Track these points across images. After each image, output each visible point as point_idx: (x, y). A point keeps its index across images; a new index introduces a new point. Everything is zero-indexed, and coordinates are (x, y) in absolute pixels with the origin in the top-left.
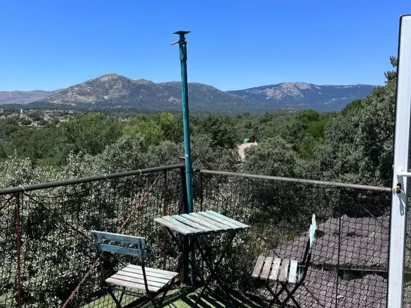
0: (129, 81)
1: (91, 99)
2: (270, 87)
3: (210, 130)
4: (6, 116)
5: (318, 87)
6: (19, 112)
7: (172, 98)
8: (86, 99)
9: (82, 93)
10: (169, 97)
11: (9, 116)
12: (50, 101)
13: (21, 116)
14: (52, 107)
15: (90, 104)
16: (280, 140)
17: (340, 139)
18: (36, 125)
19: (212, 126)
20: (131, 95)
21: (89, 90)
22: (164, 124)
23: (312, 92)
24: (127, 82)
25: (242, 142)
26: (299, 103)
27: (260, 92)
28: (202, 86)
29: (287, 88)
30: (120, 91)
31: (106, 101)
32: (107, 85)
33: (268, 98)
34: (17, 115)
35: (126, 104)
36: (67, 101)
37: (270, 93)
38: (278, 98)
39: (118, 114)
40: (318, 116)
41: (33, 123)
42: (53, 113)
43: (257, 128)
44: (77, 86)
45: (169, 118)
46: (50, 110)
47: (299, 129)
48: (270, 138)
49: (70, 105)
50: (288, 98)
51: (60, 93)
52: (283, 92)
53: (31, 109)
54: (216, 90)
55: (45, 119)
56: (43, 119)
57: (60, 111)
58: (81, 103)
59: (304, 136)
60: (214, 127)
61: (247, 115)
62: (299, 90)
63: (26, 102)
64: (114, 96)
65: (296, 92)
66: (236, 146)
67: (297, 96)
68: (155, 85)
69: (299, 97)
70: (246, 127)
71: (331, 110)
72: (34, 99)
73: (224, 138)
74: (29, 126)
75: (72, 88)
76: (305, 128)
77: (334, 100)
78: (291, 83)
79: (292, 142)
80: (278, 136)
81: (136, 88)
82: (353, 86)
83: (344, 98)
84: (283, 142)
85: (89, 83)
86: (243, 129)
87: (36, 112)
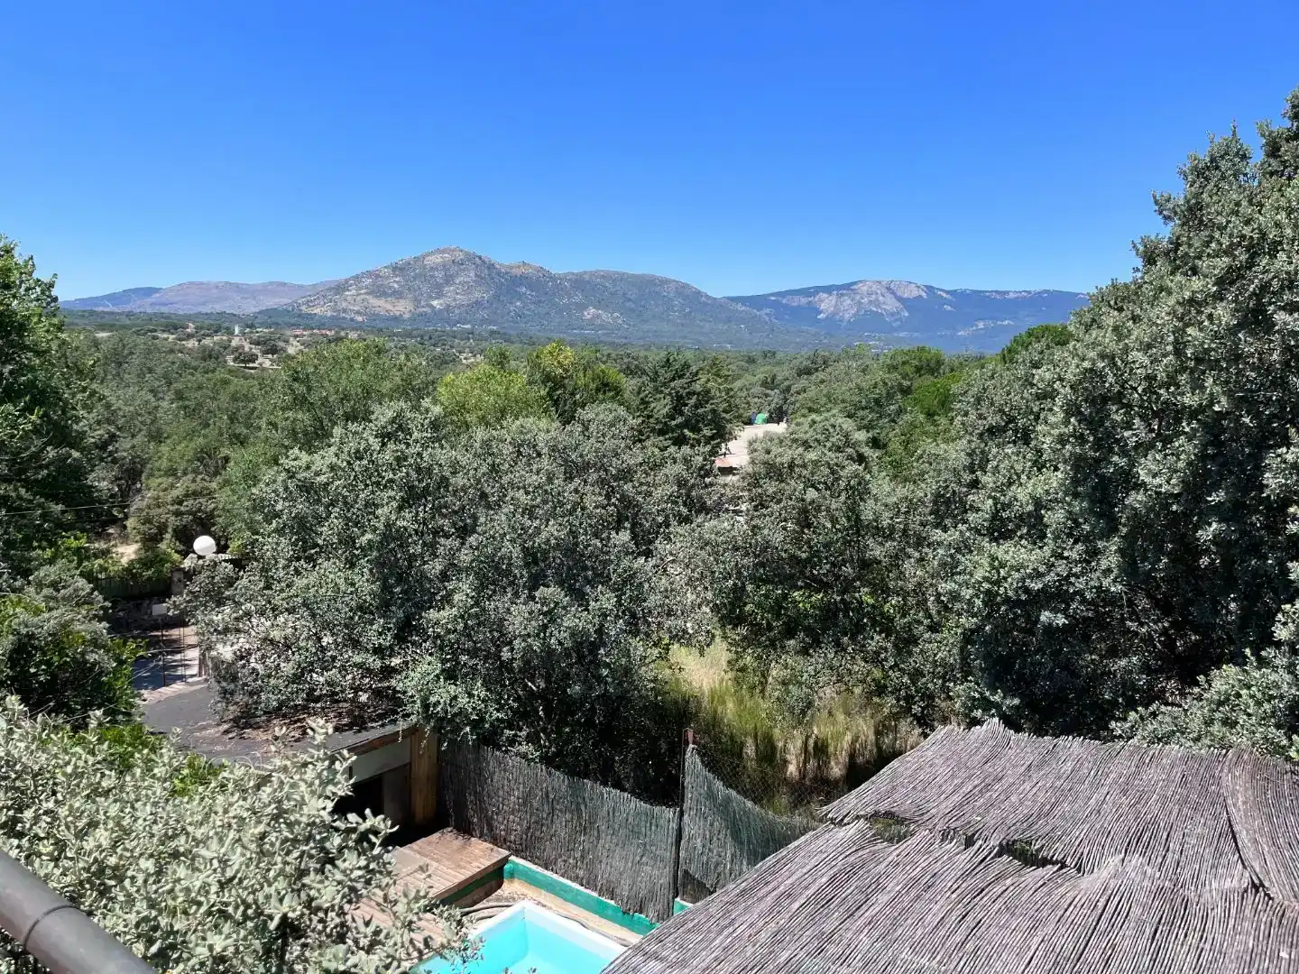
0: (491, 266)
1: (403, 308)
2: (828, 290)
3: (667, 391)
4: (200, 341)
5: (945, 295)
6: (230, 332)
7: (592, 310)
8: (389, 307)
9: (380, 291)
10: (582, 307)
11: (207, 342)
12: (303, 308)
13: (234, 343)
14: (306, 321)
15: (397, 319)
16: (840, 420)
17: (992, 431)
18: (267, 364)
19: (673, 379)
20: (497, 297)
21: (396, 286)
22: (550, 373)
23: (929, 306)
24: (487, 271)
25: (750, 422)
26: (896, 330)
27: (804, 300)
28: (667, 281)
29: (869, 294)
30: (468, 289)
31: (435, 312)
32: (439, 275)
33: (821, 316)
34: (225, 338)
35: (483, 321)
36: (345, 311)
37: (827, 304)
38: (847, 316)
39: (462, 343)
40: (939, 363)
41: (260, 360)
42: (311, 335)
43: (788, 389)
44: (369, 274)
45: (561, 358)
46: (304, 329)
47: (890, 396)
48: (814, 416)
49: (352, 320)
50: (870, 320)
51: (330, 289)
52: (860, 303)
53: (262, 325)
54: (699, 293)
55: (291, 351)
56: (284, 350)
57: (328, 333)
58: (375, 316)
59: (900, 411)
60: (677, 383)
61: (769, 355)
62: (900, 299)
63: (250, 308)
64: (455, 300)
65: (891, 304)
66: (730, 433)
67: (892, 314)
68: (553, 278)
69: (896, 317)
70: (765, 384)
71: (973, 351)
72: (270, 302)
73: (700, 411)
74: (251, 365)
75: (357, 278)
76: (906, 391)
77: (981, 325)
78: (879, 282)
79: (868, 428)
80: (834, 411)
81: (508, 284)
82: (1029, 292)
83: (1006, 322)
84: (845, 426)
85: (397, 269)
86: (758, 390)
87: (272, 333)
